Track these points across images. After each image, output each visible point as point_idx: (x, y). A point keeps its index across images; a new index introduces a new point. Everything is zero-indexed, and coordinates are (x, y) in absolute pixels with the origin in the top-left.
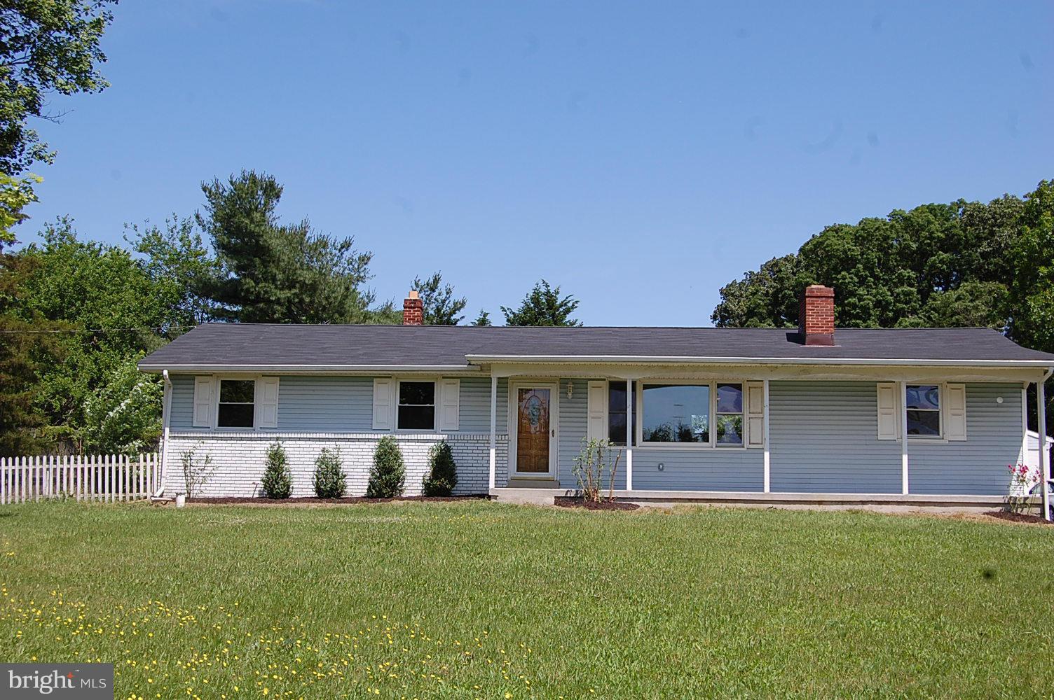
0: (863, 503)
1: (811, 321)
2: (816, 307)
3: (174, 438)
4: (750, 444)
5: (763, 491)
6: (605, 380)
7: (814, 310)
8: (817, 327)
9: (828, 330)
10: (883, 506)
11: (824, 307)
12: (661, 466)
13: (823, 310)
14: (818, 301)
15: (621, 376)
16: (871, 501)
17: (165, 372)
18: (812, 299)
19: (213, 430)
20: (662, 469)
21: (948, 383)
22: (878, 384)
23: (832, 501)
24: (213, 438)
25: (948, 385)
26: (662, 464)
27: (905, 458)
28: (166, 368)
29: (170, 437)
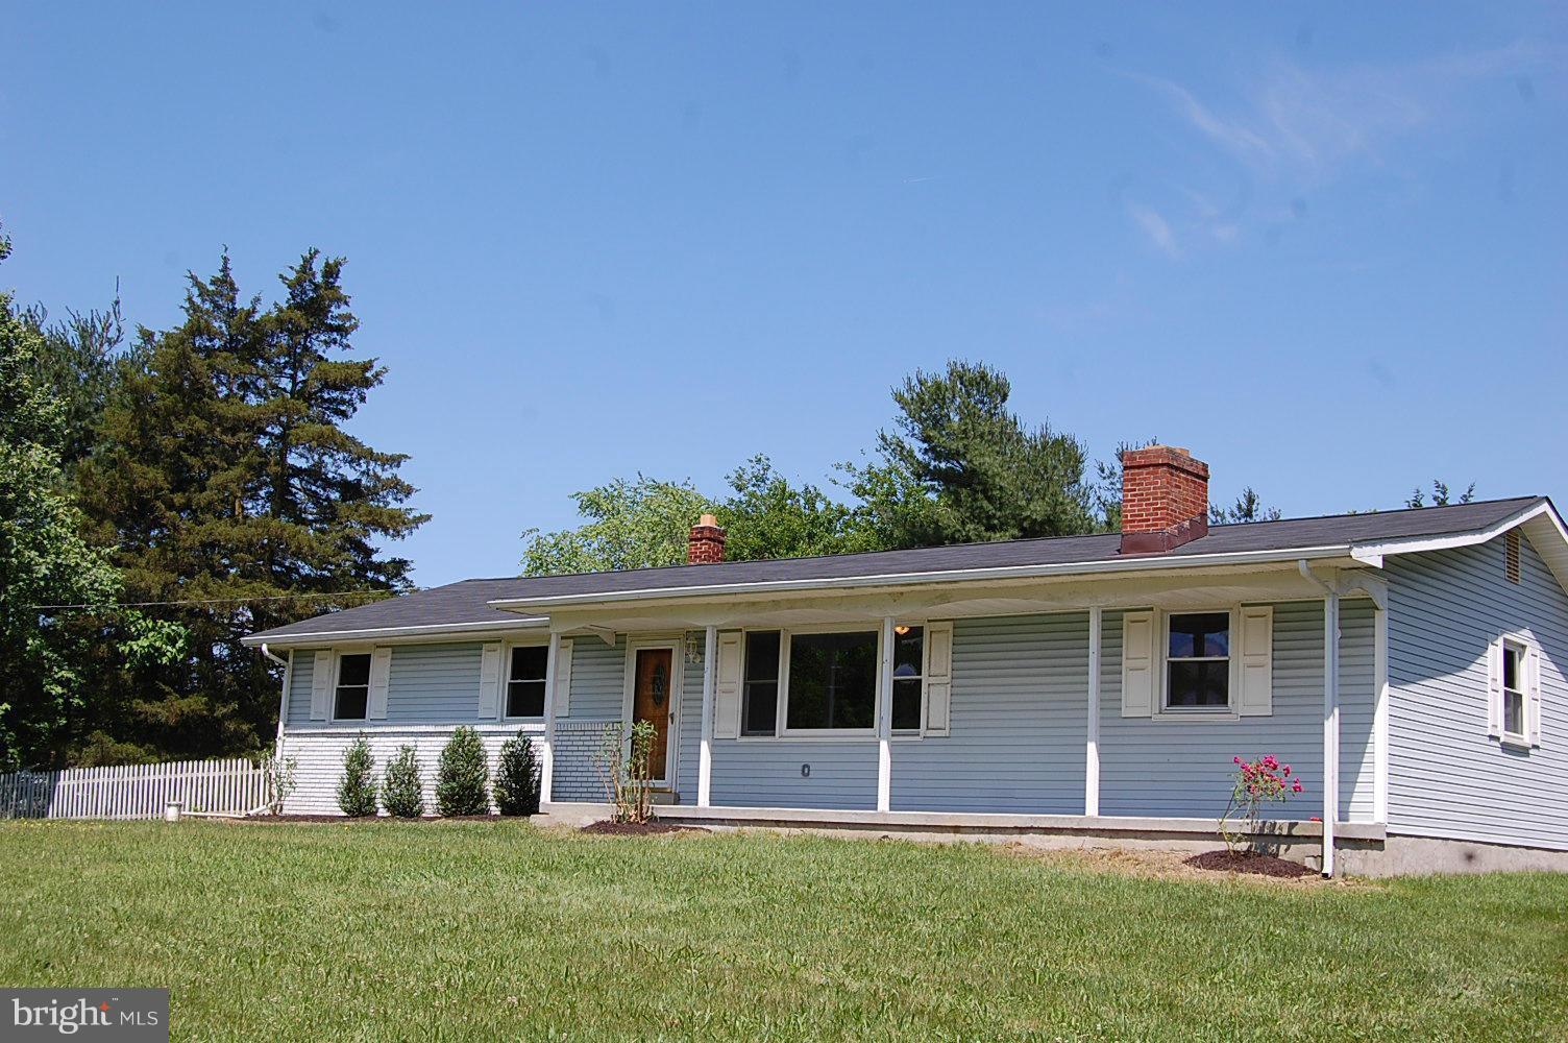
0: (1022, 830)
1: (1129, 511)
2: (1138, 485)
3: (290, 735)
4: (928, 728)
5: (876, 809)
6: (740, 630)
7: (1135, 490)
8: (1139, 521)
9: (1156, 525)
10: (1052, 837)
11: (1150, 484)
12: (806, 769)
13: (1149, 489)
14: (1142, 474)
15: (698, 622)
16: (1032, 828)
17: (264, 647)
18: (1133, 471)
19: (327, 723)
20: (808, 774)
21: (1243, 605)
22: (1125, 614)
23: (974, 828)
24: (323, 735)
25: (1242, 609)
26: (808, 767)
27: (1092, 748)
28: (264, 641)
29: (285, 735)
